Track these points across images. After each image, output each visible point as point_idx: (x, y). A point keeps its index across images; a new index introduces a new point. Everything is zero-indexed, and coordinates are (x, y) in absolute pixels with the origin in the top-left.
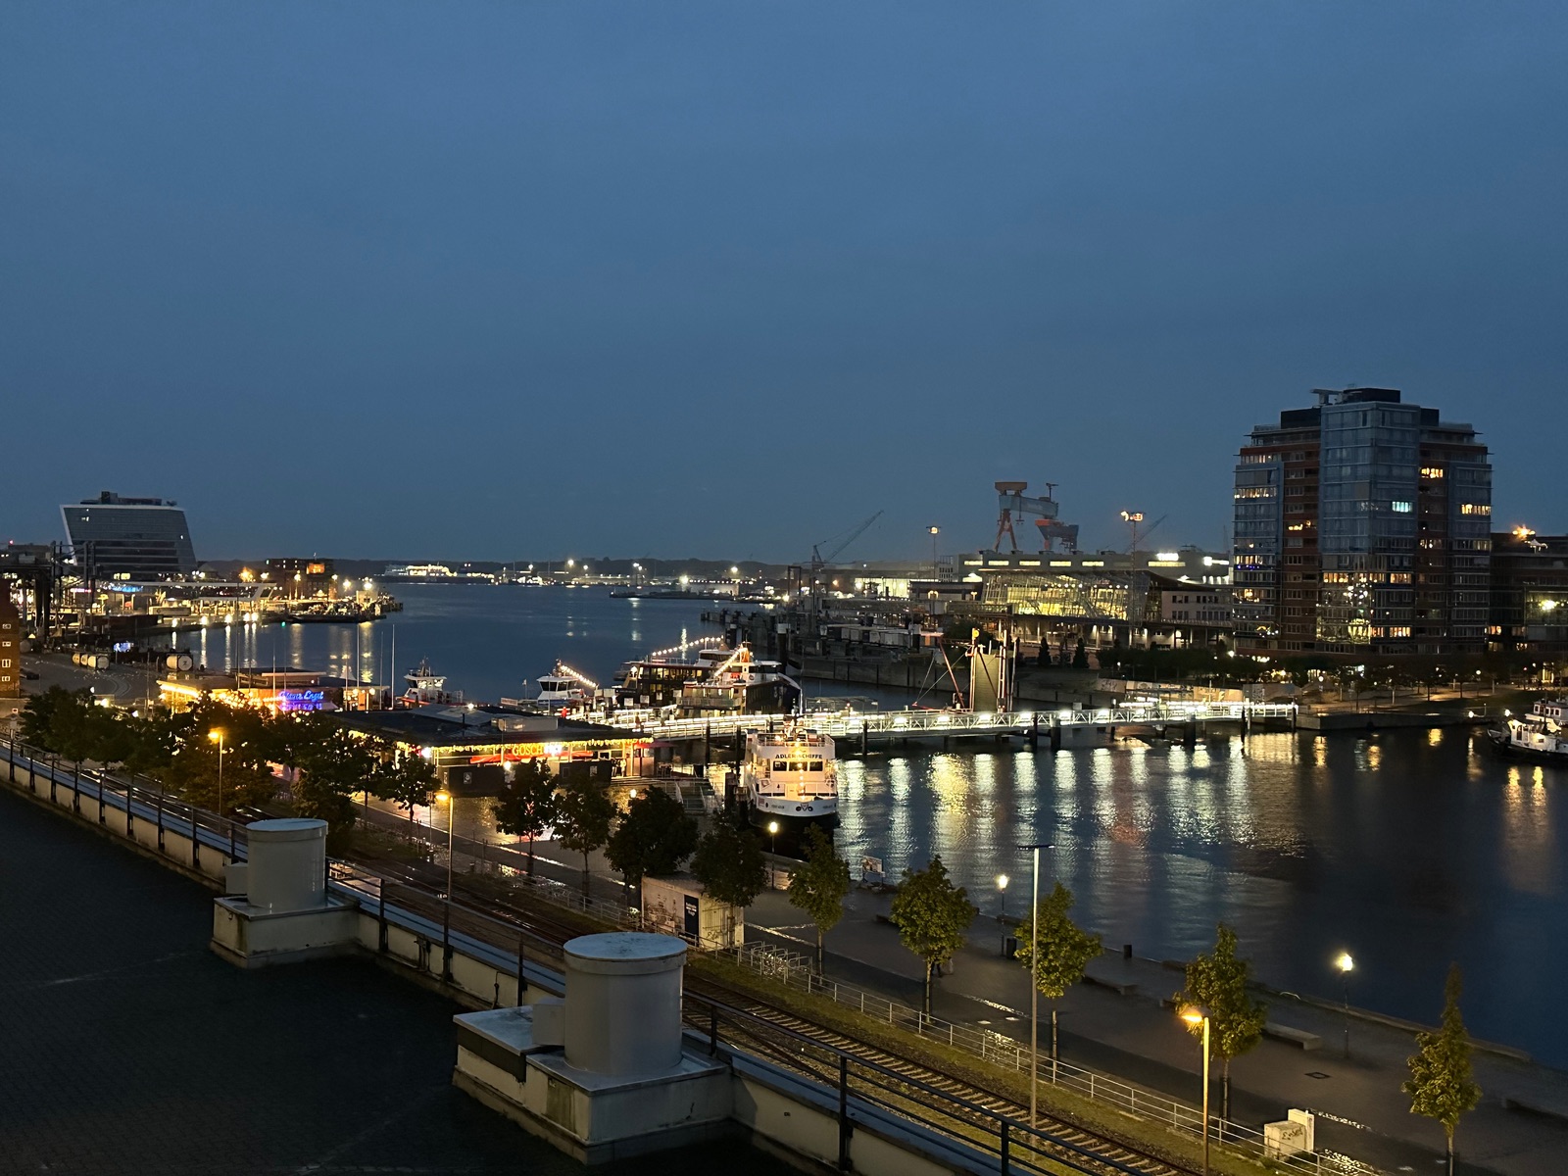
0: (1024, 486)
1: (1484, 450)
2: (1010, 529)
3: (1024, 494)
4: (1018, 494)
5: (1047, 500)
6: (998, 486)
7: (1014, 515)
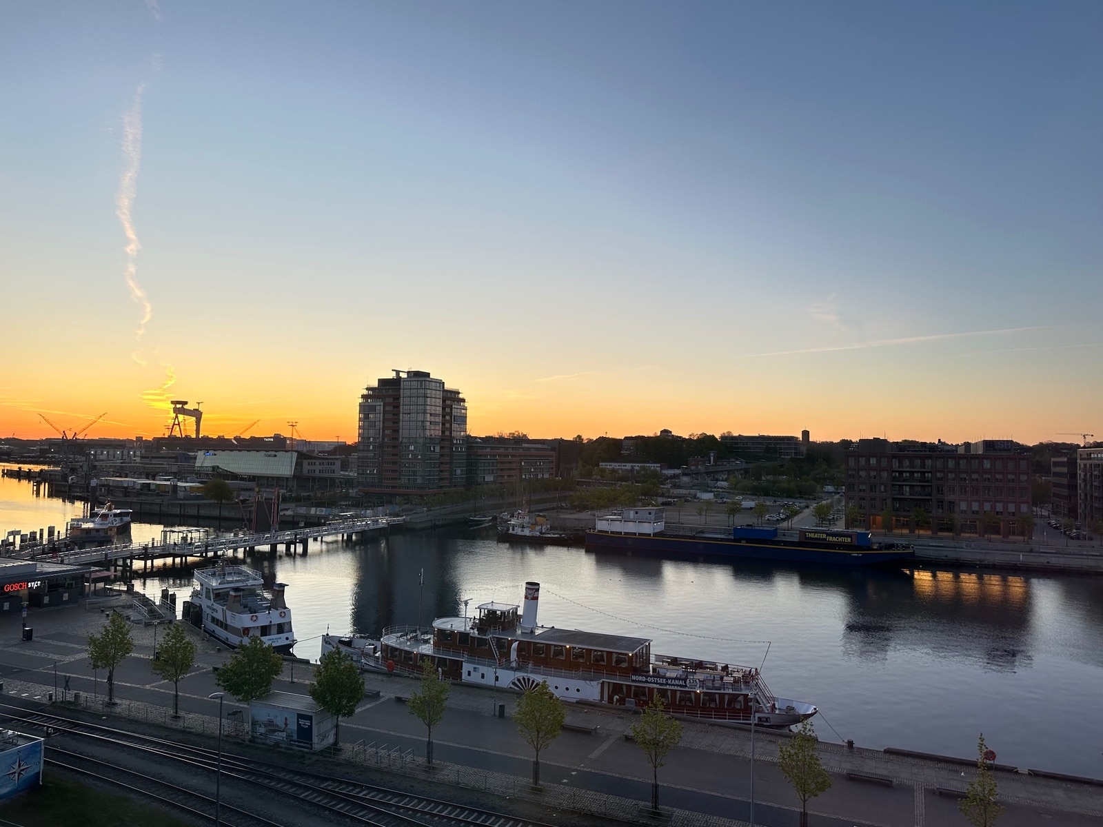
1: (463, 400)
6: (173, 402)
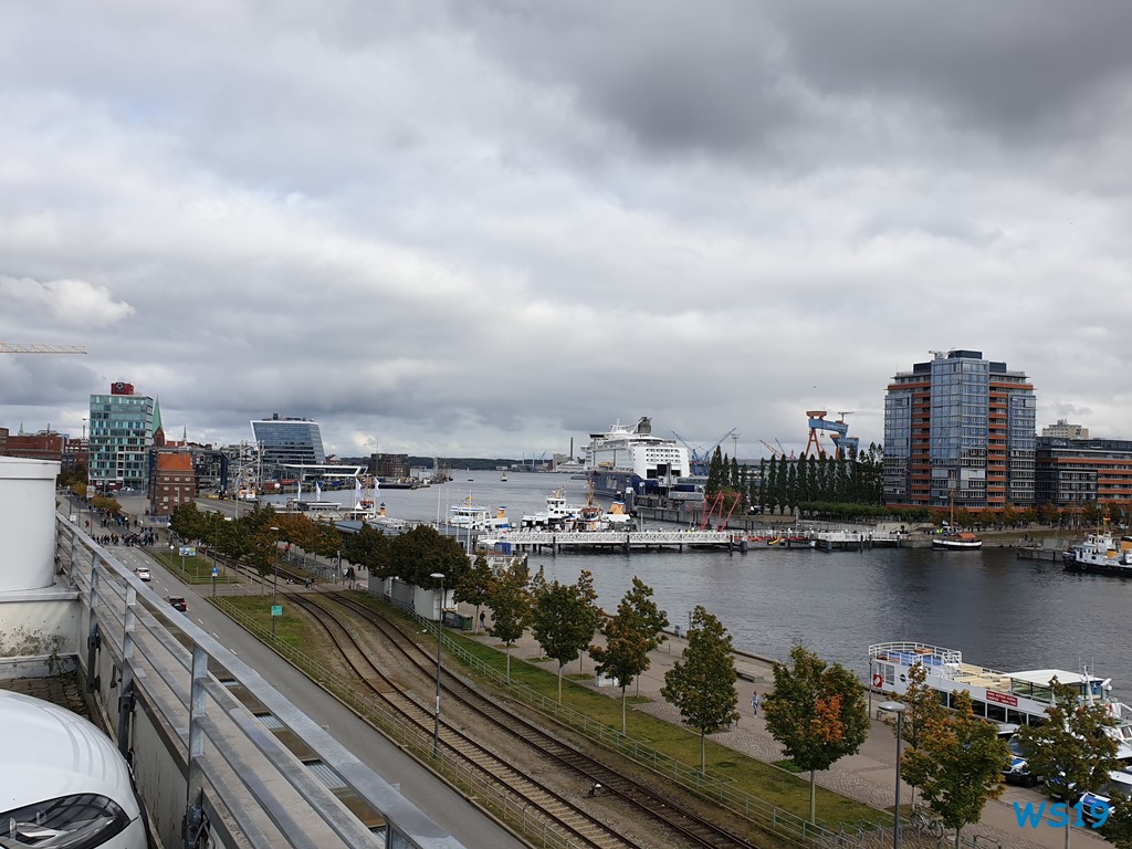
0: (825, 413)
1: (1030, 388)
2: (816, 440)
3: (824, 418)
4: (821, 419)
5: (841, 422)
6: (808, 413)
7: (818, 431)
